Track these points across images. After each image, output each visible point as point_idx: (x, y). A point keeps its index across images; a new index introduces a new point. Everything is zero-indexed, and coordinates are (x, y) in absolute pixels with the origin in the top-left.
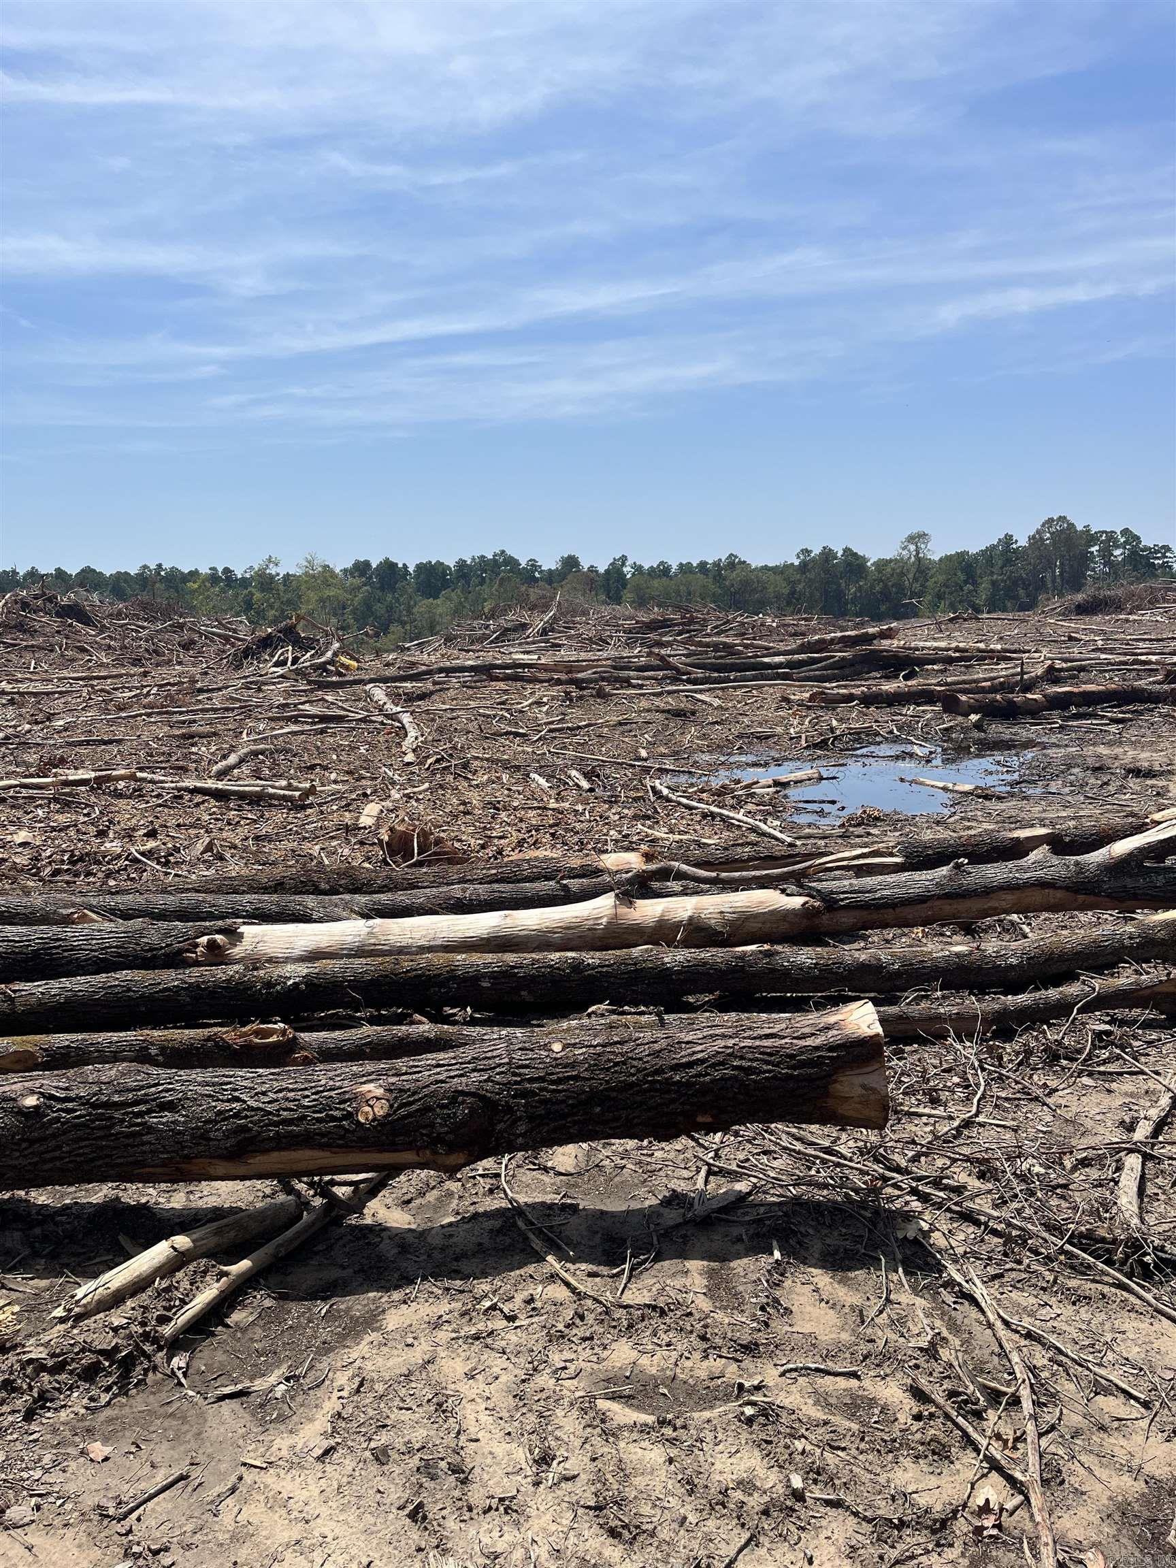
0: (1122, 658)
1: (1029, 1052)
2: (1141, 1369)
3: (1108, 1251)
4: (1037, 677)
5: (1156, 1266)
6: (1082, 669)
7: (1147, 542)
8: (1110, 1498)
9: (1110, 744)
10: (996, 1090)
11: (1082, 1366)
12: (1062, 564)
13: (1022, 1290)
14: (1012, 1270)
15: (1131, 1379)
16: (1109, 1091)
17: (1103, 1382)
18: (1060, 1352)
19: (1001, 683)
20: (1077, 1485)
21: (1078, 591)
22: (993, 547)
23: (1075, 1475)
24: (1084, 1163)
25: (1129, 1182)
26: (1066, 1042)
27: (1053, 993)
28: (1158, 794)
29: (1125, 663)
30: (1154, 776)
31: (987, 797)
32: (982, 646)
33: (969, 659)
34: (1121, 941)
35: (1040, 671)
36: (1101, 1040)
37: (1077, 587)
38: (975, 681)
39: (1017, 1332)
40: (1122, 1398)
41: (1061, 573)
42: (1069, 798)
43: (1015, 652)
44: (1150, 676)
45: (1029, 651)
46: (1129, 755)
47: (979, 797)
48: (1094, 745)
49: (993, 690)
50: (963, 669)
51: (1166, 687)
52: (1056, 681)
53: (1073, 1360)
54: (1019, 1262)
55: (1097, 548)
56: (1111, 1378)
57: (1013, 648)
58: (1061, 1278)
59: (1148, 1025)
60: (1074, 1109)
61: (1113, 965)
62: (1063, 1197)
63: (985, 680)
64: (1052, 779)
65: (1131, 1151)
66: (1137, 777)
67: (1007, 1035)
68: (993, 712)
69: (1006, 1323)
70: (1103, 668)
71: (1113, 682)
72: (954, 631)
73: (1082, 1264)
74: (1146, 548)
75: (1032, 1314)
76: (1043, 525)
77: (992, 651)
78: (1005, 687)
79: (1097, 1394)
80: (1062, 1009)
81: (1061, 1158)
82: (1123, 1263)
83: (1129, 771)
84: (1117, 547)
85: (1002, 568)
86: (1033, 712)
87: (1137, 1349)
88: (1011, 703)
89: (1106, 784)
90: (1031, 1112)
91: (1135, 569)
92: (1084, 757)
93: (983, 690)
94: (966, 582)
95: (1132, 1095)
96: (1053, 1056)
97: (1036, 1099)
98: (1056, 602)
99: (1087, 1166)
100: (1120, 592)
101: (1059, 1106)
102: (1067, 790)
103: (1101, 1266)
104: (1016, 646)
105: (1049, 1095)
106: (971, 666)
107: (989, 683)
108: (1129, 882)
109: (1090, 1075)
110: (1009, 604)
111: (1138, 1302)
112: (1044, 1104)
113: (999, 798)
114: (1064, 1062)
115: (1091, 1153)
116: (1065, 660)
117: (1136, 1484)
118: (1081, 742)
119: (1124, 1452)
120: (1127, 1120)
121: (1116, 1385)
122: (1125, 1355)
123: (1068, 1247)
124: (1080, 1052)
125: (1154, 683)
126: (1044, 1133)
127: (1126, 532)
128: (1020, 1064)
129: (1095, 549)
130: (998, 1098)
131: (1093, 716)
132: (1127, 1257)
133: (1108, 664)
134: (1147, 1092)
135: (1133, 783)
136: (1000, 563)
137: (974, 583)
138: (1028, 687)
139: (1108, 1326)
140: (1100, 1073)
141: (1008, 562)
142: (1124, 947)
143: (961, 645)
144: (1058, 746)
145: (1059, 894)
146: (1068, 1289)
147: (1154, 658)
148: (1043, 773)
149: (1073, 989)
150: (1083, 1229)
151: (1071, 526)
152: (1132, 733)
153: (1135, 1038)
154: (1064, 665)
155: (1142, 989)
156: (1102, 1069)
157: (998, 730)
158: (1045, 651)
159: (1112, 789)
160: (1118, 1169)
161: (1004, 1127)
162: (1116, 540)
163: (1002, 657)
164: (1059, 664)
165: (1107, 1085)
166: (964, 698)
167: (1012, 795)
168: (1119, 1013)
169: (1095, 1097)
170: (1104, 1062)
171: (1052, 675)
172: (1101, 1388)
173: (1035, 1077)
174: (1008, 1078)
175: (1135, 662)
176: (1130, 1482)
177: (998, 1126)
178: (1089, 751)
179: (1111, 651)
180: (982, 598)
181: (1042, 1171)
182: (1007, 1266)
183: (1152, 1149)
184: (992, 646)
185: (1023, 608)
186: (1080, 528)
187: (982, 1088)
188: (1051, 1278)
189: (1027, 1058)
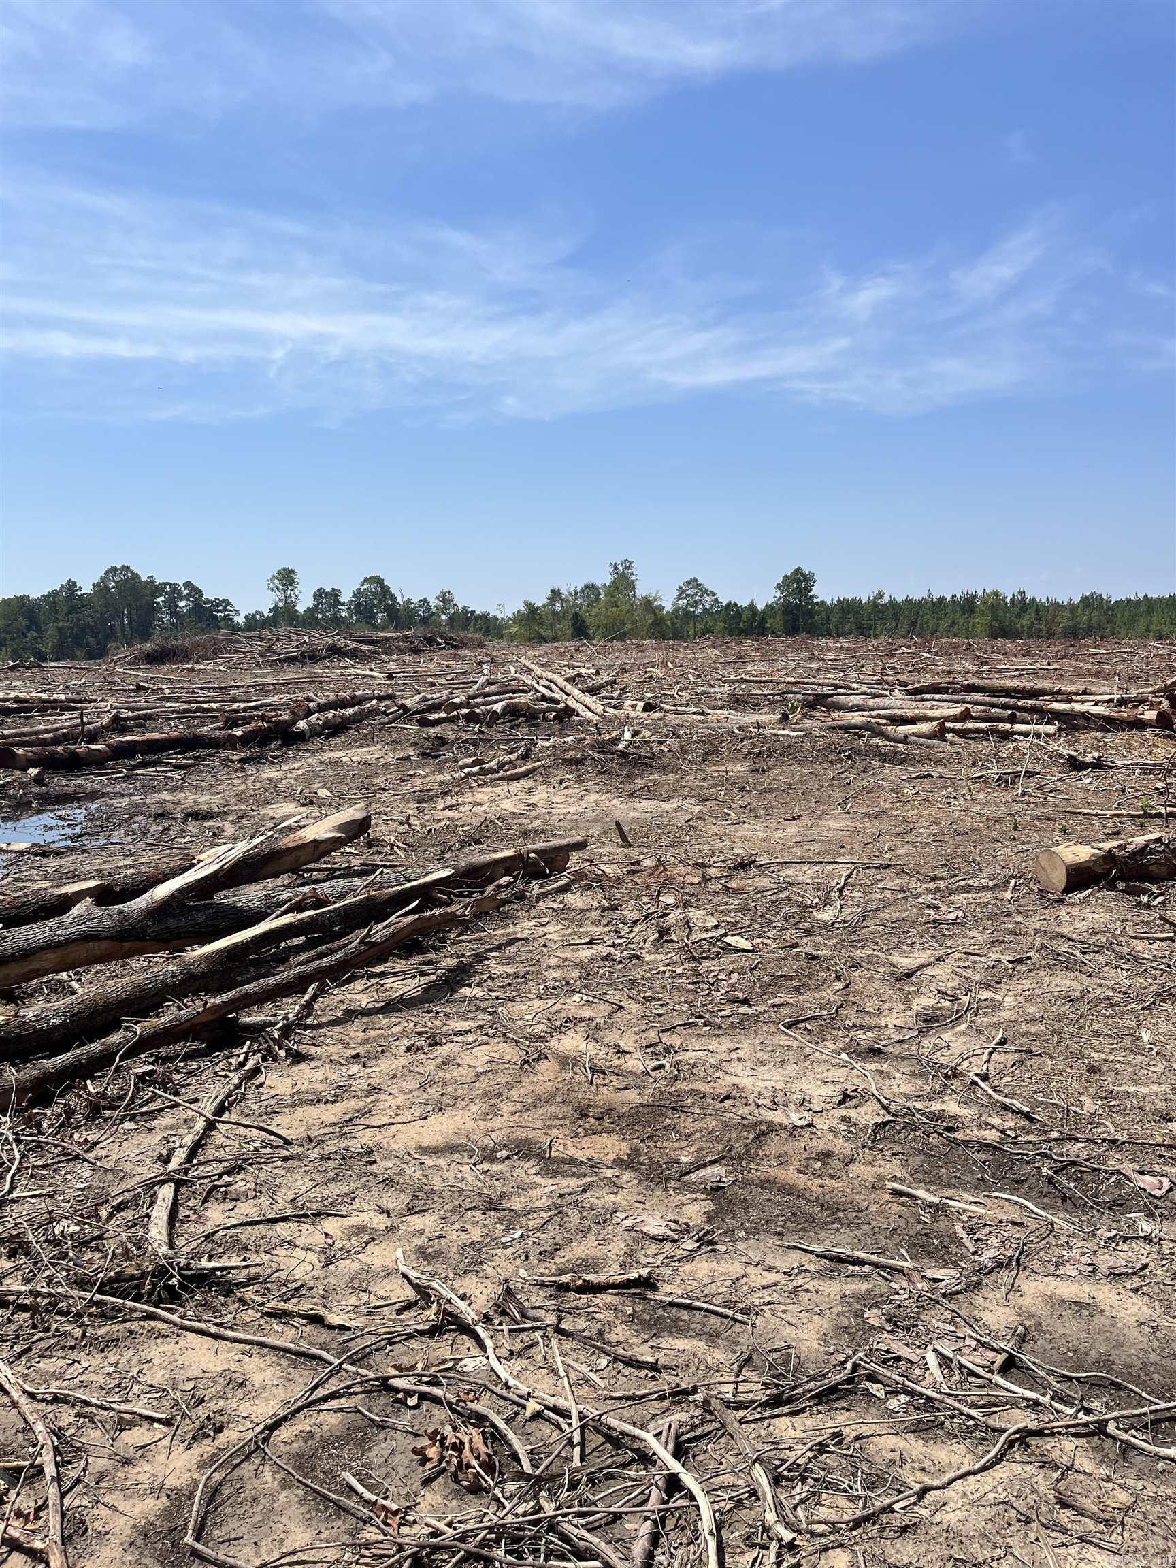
0: (187, 706)
1: (69, 1112)
2: (164, 1390)
3: (137, 1287)
4: (103, 727)
5: (182, 1286)
6: (148, 718)
7: (209, 595)
8: (134, 1526)
9: (173, 790)
10: (34, 1160)
11: (106, 1409)
12: (129, 613)
13: (50, 1357)
14: (41, 1339)
15: (155, 1403)
16: (150, 1130)
17: (127, 1416)
18: (87, 1403)
19: (64, 734)
20: (100, 1529)
21: (146, 640)
22: (55, 594)
23: (100, 1518)
24: (121, 1208)
25: (160, 1213)
26: (109, 1092)
27: (95, 1047)
28: (215, 834)
29: (189, 711)
30: (212, 818)
31: (45, 855)
32: (44, 696)
33: (29, 710)
34: (164, 981)
35: (105, 720)
36: (144, 1081)
37: (146, 636)
38: (37, 733)
39: (43, 1400)
40: (146, 1424)
41: (130, 621)
42: (131, 847)
43: (80, 701)
44: (212, 723)
45: (95, 701)
46: (190, 799)
47: (36, 855)
48: (158, 791)
49: (56, 741)
50: (22, 721)
51: (224, 733)
52: (123, 731)
53: (97, 1406)
54: (47, 1330)
55: (162, 599)
56: (135, 1410)
57: (78, 697)
58: (90, 1330)
59: (189, 1057)
60: (115, 1157)
61: (159, 1005)
62: (97, 1249)
63: (47, 731)
64: (114, 830)
65: (164, 1182)
66: (196, 819)
67: (45, 1100)
68: (52, 764)
69: (32, 1396)
70: (168, 716)
71: (176, 730)
72: (15, 680)
73: (113, 1309)
74: (208, 602)
75: (59, 1377)
76: (107, 573)
77: (55, 701)
78: (69, 738)
79: (121, 1430)
80: (105, 1059)
81: (96, 1210)
82: (151, 1294)
83: (188, 815)
84: (182, 599)
85: (67, 614)
86: (98, 762)
87: (163, 1372)
88: (73, 754)
89: (167, 829)
90: (70, 1172)
91: (200, 619)
92: (147, 805)
93: (45, 743)
94: (29, 629)
95: (172, 1127)
96: (95, 1110)
97: (77, 1157)
98: (125, 651)
99: (123, 1210)
100: (186, 642)
101: (99, 1159)
102: (129, 839)
103: (129, 1304)
104: (82, 696)
105: (89, 1150)
106: (32, 717)
107: (51, 735)
108: (172, 923)
109: (133, 1118)
110: (78, 653)
111: (165, 1326)
112: (85, 1160)
113: (58, 854)
114: (107, 1112)
115: (128, 1195)
116: (132, 709)
117: (158, 1502)
118: (147, 790)
119: (148, 1475)
120: (165, 1152)
121: (140, 1415)
122: (149, 1382)
123: (98, 1297)
124: (122, 1098)
125: (215, 729)
126: (82, 1189)
127: (188, 584)
128: (60, 1127)
129: (160, 599)
130: (34, 1167)
131: (158, 763)
132: (154, 1285)
133: (173, 712)
134: (186, 1121)
135: (193, 827)
136: (65, 609)
137: (39, 630)
138: (93, 737)
139: (135, 1359)
140: (142, 1114)
141: (73, 609)
142: (167, 986)
143: (21, 695)
144: (122, 795)
145: (104, 945)
146: (97, 1339)
147: (215, 706)
148: (105, 823)
149: (114, 1038)
150: (112, 1274)
151: (135, 576)
152: (191, 780)
153: (178, 1072)
154: (130, 714)
155: (181, 1023)
156: (145, 1109)
157: (61, 783)
158: (111, 700)
159: (172, 833)
160: (152, 1204)
161: (40, 1196)
162: (180, 593)
163: (65, 707)
164: (124, 713)
165: (148, 1125)
166: (20, 752)
167: (71, 849)
168: (163, 1051)
169: (137, 1139)
170: (147, 1102)
171: (118, 724)
172: (124, 1424)
173: (76, 1136)
174: (47, 1144)
175: (199, 710)
176: (153, 1502)
177: (32, 1197)
178: (153, 798)
179: (177, 699)
180: (48, 645)
181: (77, 1228)
182: (35, 1338)
183: (186, 1175)
184: (55, 696)
185: (91, 656)
186: (144, 578)
187: (17, 1162)
188: (80, 1334)
189: (69, 1118)
